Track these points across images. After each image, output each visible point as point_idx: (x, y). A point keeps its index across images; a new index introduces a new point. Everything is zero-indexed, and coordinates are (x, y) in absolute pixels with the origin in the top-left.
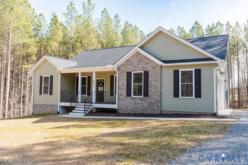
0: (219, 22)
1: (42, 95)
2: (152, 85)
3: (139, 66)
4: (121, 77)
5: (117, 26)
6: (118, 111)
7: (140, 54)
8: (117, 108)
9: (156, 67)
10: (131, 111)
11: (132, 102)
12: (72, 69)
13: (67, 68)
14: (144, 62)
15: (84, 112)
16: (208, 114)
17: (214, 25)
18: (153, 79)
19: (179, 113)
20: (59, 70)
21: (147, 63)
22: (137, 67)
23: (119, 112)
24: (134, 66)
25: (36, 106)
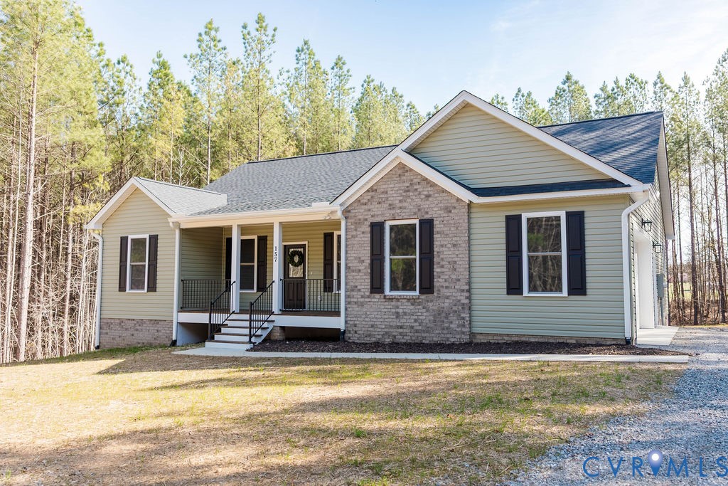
0: (632, 77)
1: (127, 291)
2: (442, 259)
3: (405, 204)
4: (353, 236)
5: (340, 90)
6: (348, 335)
7: (407, 171)
8: (343, 328)
9: (455, 208)
10: (383, 335)
11: (385, 310)
12: (213, 216)
13: (199, 213)
14: (419, 194)
15: (247, 339)
16: (608, 343)
17: (620, 85)
18: (445, 243)
19: (523, 339)
20: (176, 220)
21: (428, 196)
22: (401, 208)
23: (349, 338)
24: (390, 205)
25: (108, 323)
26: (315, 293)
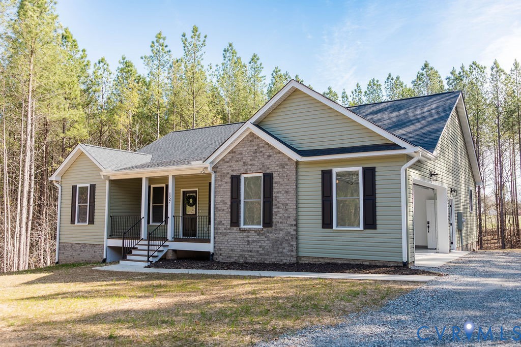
0: (474, 64)
1: (76, 224)
2: (278, 202)
3: (254, 162)
4: (219, 185)
5: (256, 79)
6: (215, 256)
7: (255, 138)
8: (212, 252)
9: (287, 165)
10: (238, 257)
11: (240, 239)
12: (136, 171)
13: (124, 169)
14: (263, 155)
15: (146, 259)
16: (391, 265)
17: (465, 70)
18: (280, 190)
19: (333, 261)
20: (104, 174)
21: (269, 156)
22: (251, 165)
23: (216, 259)
24: (244, 163)
25: (64, 246)
26: (203, 225)
